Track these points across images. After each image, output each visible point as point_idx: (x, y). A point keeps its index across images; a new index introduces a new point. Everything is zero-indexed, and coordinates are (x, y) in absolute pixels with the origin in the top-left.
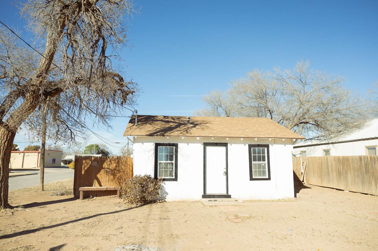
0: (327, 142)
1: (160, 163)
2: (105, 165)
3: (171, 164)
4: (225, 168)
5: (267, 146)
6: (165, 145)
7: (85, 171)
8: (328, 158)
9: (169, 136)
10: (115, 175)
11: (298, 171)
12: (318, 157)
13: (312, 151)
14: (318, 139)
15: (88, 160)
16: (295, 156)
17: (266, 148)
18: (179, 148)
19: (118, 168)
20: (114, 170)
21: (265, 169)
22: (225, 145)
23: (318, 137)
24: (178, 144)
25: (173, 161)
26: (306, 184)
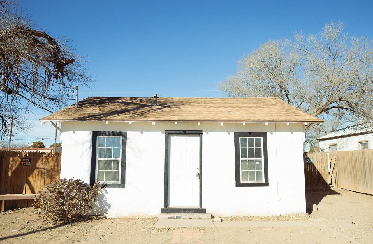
0: (365, 131)
1: (99, 161)
2: (40, 164)
3: (116, 163)
4: (199, 168)
5: (264, 135)
6: (107, 134)
7: (13, 172)
8: (365, 153)
9: (109, 120)
10: (52, 177)
11: (324, 170)
12: (350, 151)
13: (345, 143)
14: (353, 129)
15: (17, 157)
16: (323, 150)
17: (262, 138)
18: (128, 139)
19: (56, 167)
20: (51, 171)
21: (261, 169)
22: (198, 133)
23: (354, 126)
24: (127, 132)
25: (119, 158)
26: (335, 187)
